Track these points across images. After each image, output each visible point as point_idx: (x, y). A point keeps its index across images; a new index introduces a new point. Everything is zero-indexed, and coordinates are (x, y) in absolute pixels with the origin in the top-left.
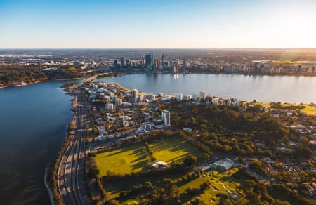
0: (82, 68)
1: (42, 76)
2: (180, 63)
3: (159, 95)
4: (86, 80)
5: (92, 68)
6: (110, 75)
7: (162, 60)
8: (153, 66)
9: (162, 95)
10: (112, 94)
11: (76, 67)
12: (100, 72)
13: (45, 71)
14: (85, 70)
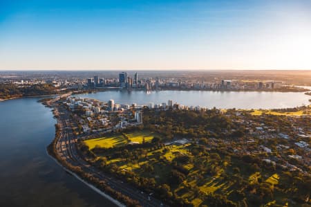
0: (56, 86)
1: (16, 93)
2: (153, 82)
3: (133, 105)
4: (63, 96)
5: (65, 87)
6: (85, 92)
7: (135, 79)
8: (127, 85)
9: (136, 105)
10: (90, 105)
11: (50, 85)
12: (75, 89)
13: (19, 89)
14: (59, 88)
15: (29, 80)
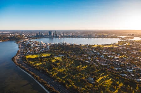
0: (23, 36)
1: (6, 39)
3: (50, 43)
4: (24, 40)
5: (27, 36)
6: (34, 38)
7: (55, 33)
8: (52, 36)
10: (34, 43)
11: (21, 36)
12: (31, 38)
13: (8, 37)
14: (24, 37)
15: (13, 34)
